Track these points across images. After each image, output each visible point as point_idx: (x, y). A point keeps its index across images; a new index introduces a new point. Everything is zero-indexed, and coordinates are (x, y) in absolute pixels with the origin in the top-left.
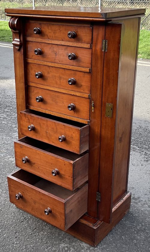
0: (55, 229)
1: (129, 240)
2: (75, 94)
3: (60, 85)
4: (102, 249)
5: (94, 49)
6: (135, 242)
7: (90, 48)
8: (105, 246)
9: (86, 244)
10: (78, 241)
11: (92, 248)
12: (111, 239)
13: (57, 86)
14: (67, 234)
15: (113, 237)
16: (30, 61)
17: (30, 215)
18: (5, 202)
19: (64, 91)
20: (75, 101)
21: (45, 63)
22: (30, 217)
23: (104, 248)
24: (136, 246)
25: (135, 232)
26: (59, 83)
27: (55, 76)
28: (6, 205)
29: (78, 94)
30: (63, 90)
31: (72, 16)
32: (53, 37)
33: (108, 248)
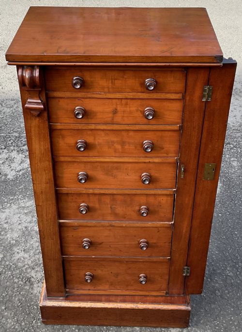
0: (123, 330)
1: (212, 295)
2: (151, 160)
3: (122, 152)
4: (196, 325)
5: (188, 98)
6: (219, 294)
7: (181, 98)
8: (195, 319)
9: (175, 329)
10: (163, 330)
11: (185, 331)
12: (194, 305)
13: (117, 155)
14: (144, 328)
15: (193, 301)
16: (59, 126)
17: (74, 326)
18: (21, 325)
19: (131, 160)
20: (150, 169)
21: (93, 127)
22: (77, 331)
23: (196, 321)
24: (223, 298)
25: (209, 280)
26: (120, 150)
27: (113, 142)
28: (26, 329)
29: (156, 160)
30: (129, 159)
31: (159, 61)
32: (108, 88)
33: (200, 320)
